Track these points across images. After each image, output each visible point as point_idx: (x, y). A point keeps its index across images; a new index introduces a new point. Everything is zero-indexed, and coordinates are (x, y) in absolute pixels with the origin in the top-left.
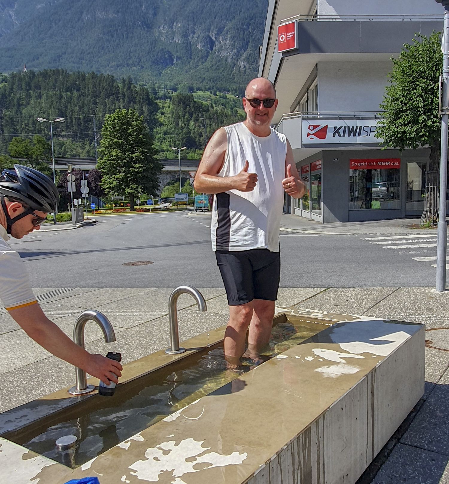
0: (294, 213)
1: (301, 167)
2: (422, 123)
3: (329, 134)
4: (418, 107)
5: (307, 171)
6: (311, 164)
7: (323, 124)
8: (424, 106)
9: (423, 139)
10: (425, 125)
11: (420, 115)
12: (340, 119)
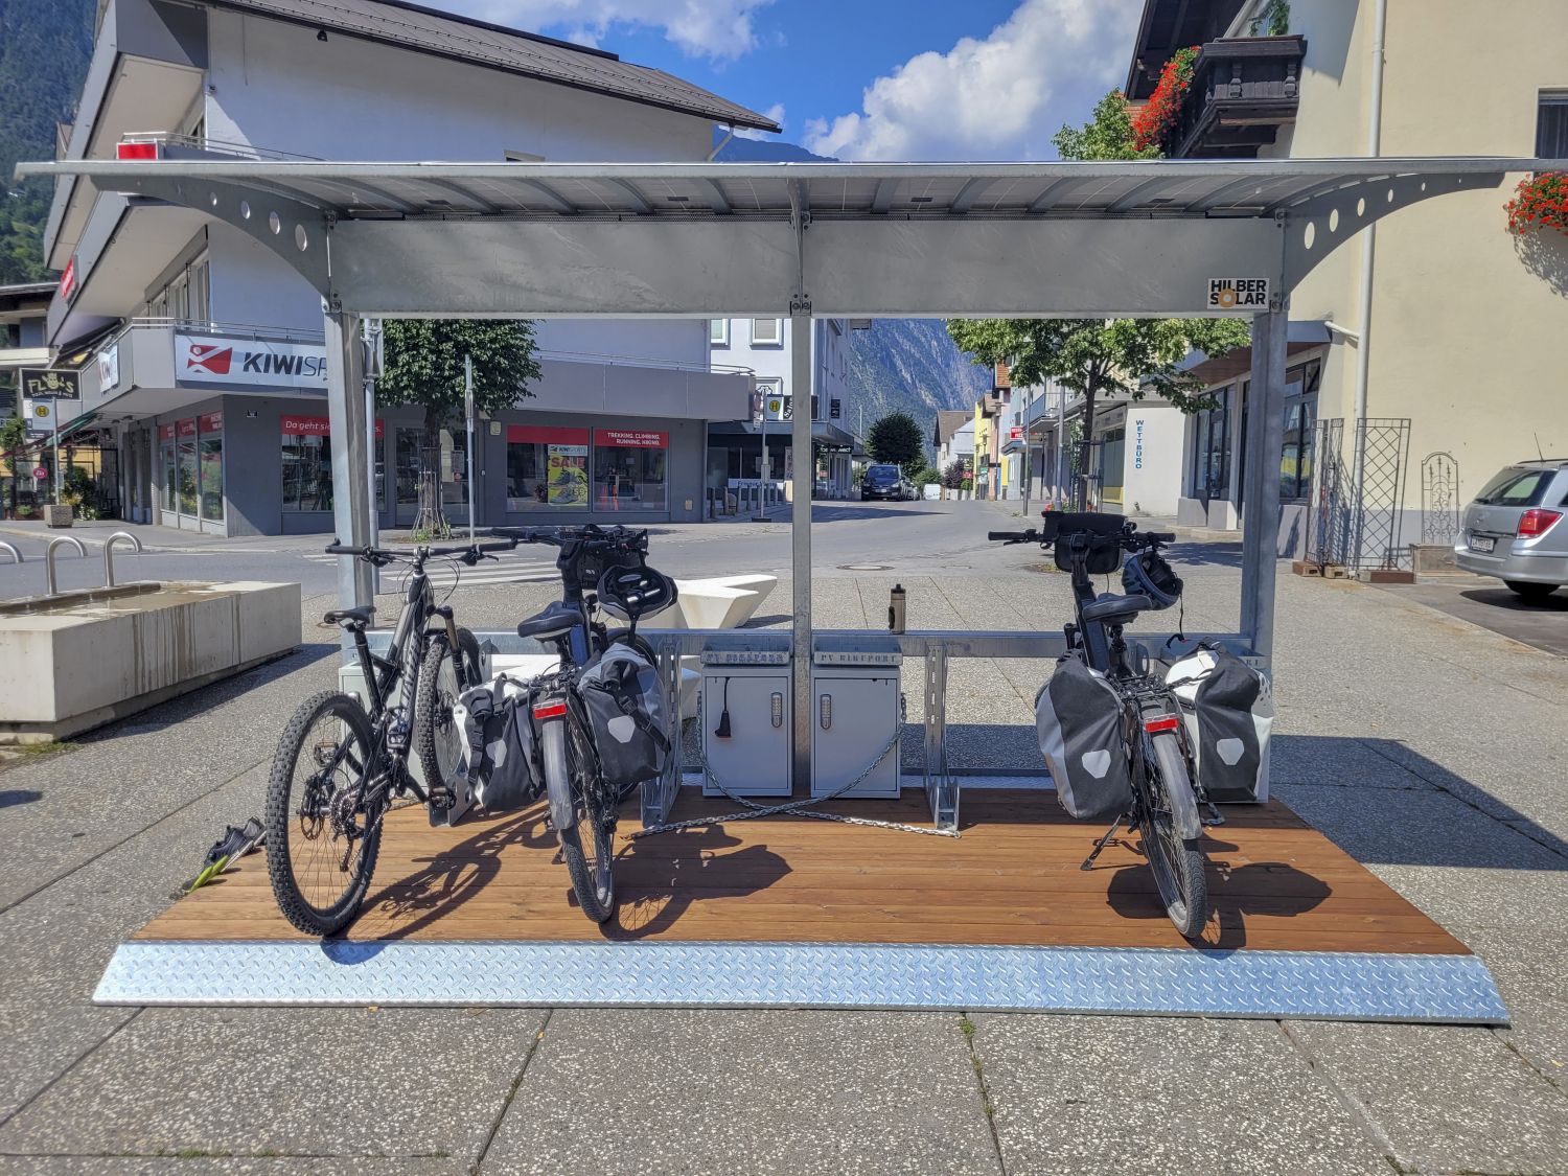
0: (160, 522)
1: (177, 423)
2: (403, 366)
3: (236, 366)
4: (396, 340)
5: (192, 432)
6: (199, 418)
7: (222, 345)
8: (406, 338)
9: (405, 393)
10: (409, 371)
11: (399, 353)
12: (258, 339)
